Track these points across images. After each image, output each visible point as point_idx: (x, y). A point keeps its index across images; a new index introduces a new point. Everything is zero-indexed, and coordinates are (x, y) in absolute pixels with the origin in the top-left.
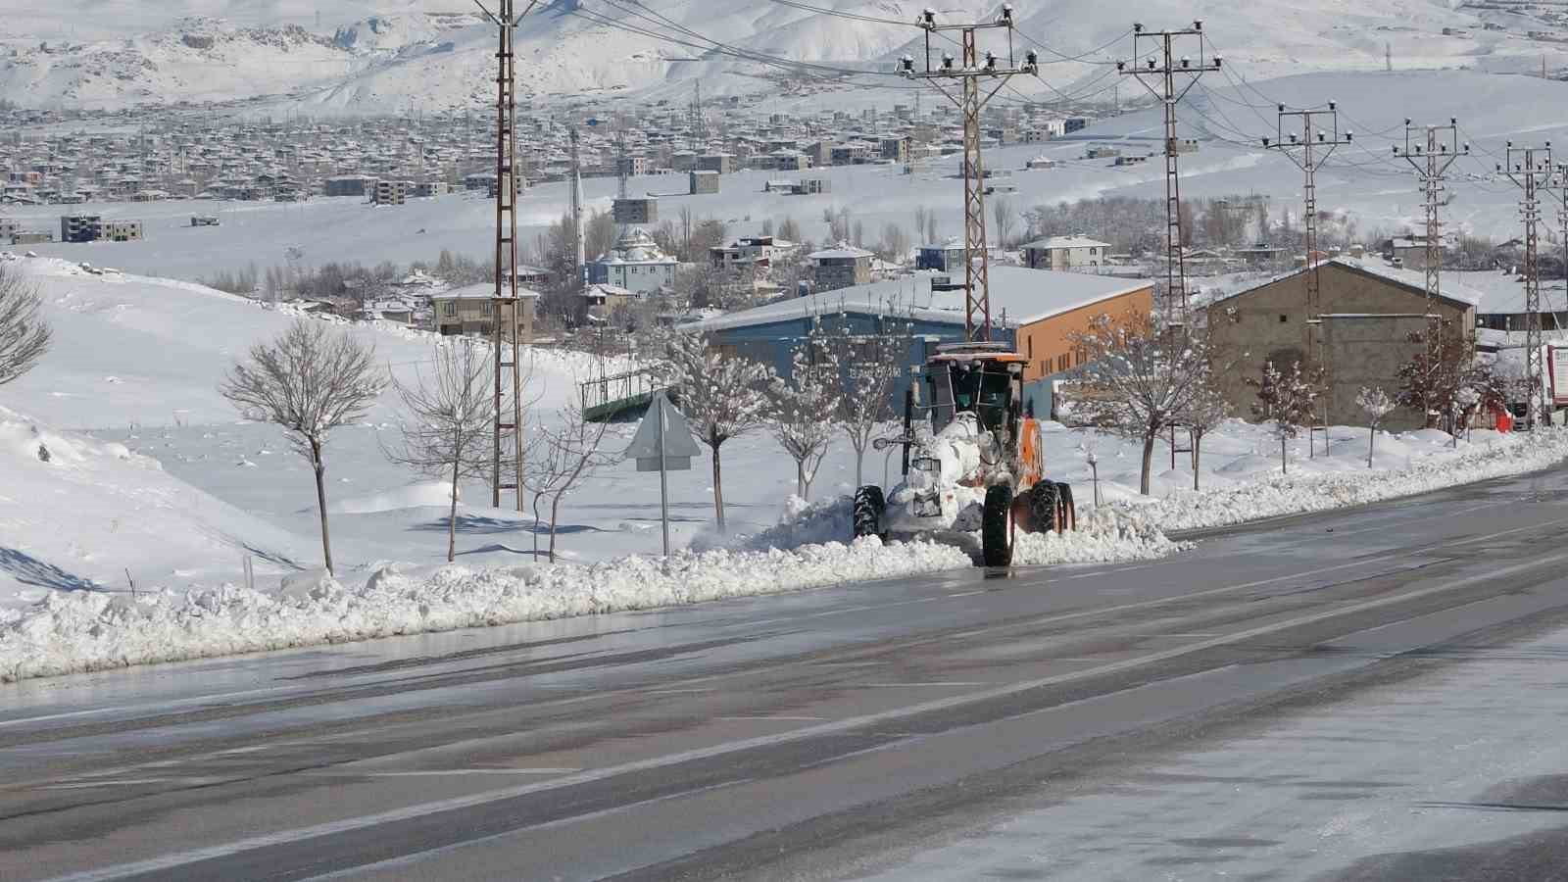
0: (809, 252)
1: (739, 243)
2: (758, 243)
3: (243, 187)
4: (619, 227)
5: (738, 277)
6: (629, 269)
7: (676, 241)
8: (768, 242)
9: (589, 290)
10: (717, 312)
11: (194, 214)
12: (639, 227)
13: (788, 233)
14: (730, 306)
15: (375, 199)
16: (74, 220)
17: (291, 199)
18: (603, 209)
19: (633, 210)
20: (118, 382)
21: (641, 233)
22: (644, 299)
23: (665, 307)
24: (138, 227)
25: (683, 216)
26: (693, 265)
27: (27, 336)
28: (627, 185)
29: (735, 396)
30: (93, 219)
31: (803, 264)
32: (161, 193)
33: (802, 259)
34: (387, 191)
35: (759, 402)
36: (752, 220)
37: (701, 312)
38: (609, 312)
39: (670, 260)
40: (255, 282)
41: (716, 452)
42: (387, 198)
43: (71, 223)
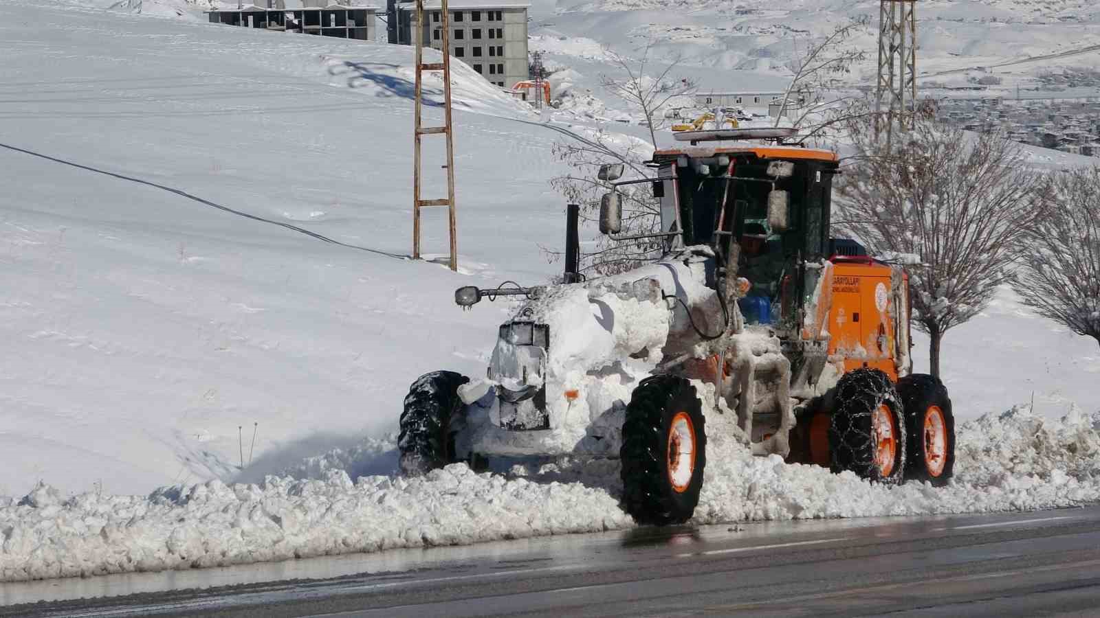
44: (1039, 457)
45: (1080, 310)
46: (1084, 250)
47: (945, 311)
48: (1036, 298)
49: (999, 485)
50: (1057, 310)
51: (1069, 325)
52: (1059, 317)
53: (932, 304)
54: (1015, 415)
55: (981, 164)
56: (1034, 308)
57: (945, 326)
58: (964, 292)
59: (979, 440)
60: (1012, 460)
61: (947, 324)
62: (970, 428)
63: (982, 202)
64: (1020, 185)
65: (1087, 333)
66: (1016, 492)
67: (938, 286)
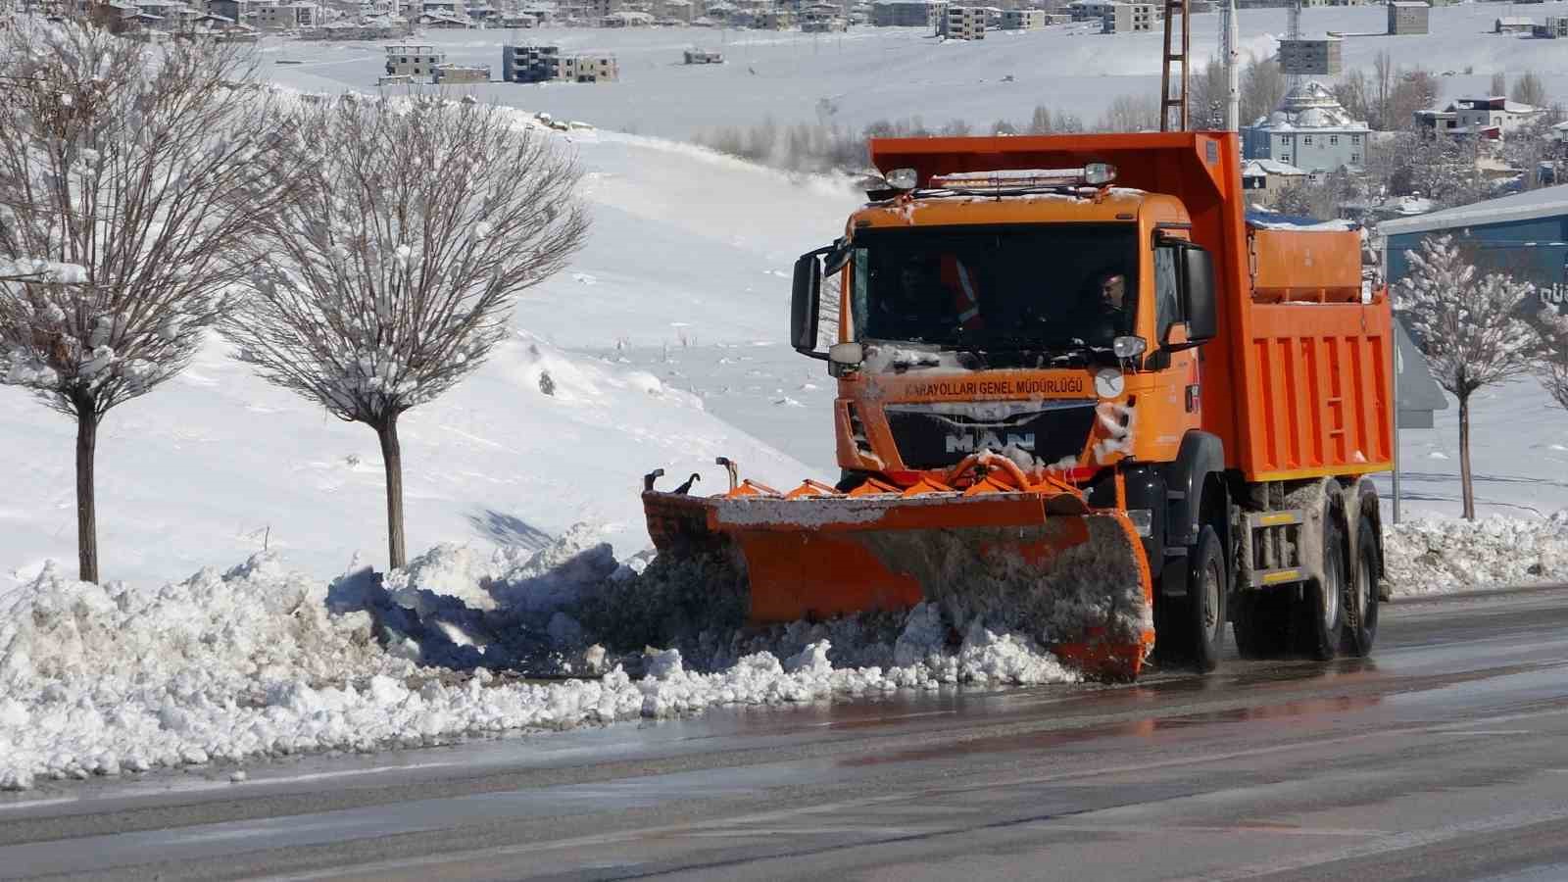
0: (1557, 120)
1: (1457, 105)
2: (1484, 106)
3: (758, 11)
4: (1287, 81)
5: (1454, 152)
6: (1301, 139)
7: (1369, 101)
8: (1498, 106)
9: (1244, 167)
10: (1425, 204)
11: (689, 47)
12: (1315, 80)
13: (1527, 91)
14: (1444, 195)
15: (943, 31)
16: (520, 51)
17: (823, 28)
18: (1266, 55)
19: (1306, 56)
20: (590, 280)
21: (1318, 89)
22: (1320, 180)
23: (1350, 193)
24: (610, 63)
25: (1379, 64)
26: (1391, 135)
27: (557, 221)
28: (1301, 18)
29: (1493, 326)
30: (547, 51)
31: (1548, 137)
32: (642, 16)
33: (1547, 131)
34: (960, 21)
35: (1527, 337)
36: (1475, 72)
37: (1402, 201)
38: (1272, 198)
39: (1359, 127)
40: (772, 144)
41: (1463, 404)
42: (960, 30)
43: (516, 56)
44: (304, 653)
45: (347, 374)
46: (356, 258)
47: (108, 372)
48: (262, 348)
49: (285, 703)
50: (301, 372)
51: (324, 401)
52: (305, 385)
53: (83, 360)
54: (253, 573)
55: (179, 91)
56: (258, 367)
57: (105, 402)
58: (142, 338)
59: (190, 620)
60: (253, 658)
61: (110, 400)
62: (175, 597)
63: (178, 166)
64: (256, 134)
65: (355, 417)
66: (324, 717)
67: (95, 323)
